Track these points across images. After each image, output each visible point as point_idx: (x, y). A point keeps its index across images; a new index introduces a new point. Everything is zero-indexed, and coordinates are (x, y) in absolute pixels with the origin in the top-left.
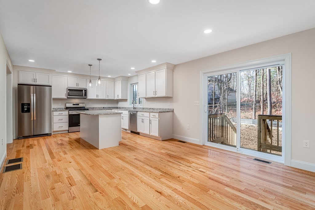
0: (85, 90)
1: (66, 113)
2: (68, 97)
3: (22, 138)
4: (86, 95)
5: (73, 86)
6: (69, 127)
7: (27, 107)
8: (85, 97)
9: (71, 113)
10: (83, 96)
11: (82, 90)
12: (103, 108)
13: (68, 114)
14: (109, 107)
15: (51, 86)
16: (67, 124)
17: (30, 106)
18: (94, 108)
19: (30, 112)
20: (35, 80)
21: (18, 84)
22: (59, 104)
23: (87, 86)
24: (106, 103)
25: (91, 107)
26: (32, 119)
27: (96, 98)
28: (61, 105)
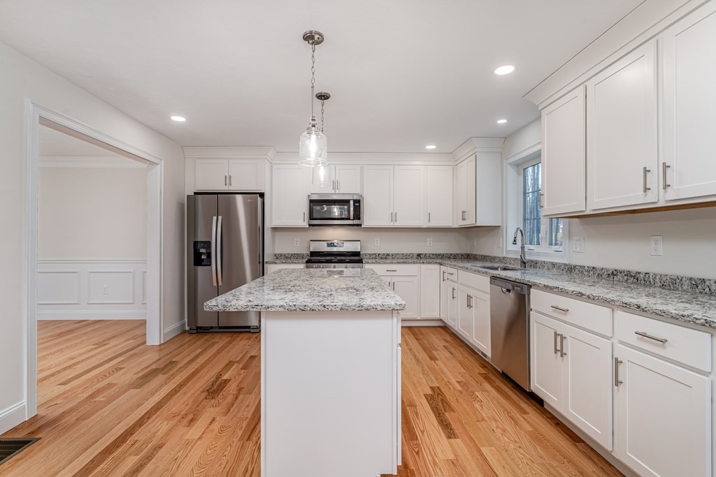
0: (355, 201)
2: (311, 222)
4: (357, 215)
5: (325, 189)
7: (204, 251)
8: (356, 222)
10: (349, 219)
11: (348, 201)
12: (419, 255)
14: (439, 255)
15: (263, 193)
17: (209, 248)
18: (388, 255)
19: (210, 265)
20: (228, 180)
22: (295, 242)
23: (362, 188)
24: (428, 240)
25: (379, 253)
26: (215, 284)
27: (391, 225)
28: (299, 245)
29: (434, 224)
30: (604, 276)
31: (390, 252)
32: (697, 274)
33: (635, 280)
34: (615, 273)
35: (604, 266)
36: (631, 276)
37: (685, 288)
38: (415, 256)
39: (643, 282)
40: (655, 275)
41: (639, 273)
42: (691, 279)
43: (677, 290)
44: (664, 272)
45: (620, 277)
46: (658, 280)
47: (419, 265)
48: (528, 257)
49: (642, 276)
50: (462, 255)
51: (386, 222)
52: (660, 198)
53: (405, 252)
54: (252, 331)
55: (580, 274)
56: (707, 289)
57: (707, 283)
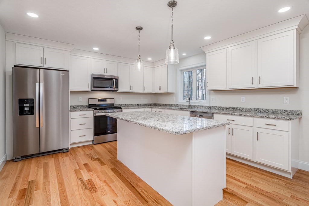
0: (116, 79)
1: (90, 113)
2: (93, 89)
3: (20, 159)
4: (117, 87)
5: (100, 72)
6: (94, 136)
7: (28, 105)
8: (116, 89)
9: (97, 114)
10: (113, 88)
11: (112, 79)
12: (138, 105)
13: (92, 115)
14: (145, 104)
15: (68, 71)
16: (92, 131)
17: (33, 103)
18: (126, 105)
19: (33, 114)
20: (43, 60)
21: (15, 66)
22: (79, 99)
23: (118, 73)
24: (141, 98)
25: (122, 104)
26: (38, 126)
27: (130, 91)
28: (82, 101)
29: (146, 91)
30: (224, 109)
31: (127, 104)
32: (257, 107)
33: (236, 110)
34: (229, 108)
35: (224, 106)
36: (235, 109)
37: (253, 111)
38: (137, 105)
39: (239, 110)
40: (243, 108)
41: (238, 108)
42: (255, 109)
43: (251, 112)
44: (246, 107)
45: (230, 109)
46: (244, 109)
47: (144, 109)
48: (191, 105)
49: (239, 109)
50: (153, 104)
51: (127, 90)
52: (256, 86)
53: (132, 103)
54: (64, 151)
55: (215, 109)
56: (260, 111)
57: (260, 109)
